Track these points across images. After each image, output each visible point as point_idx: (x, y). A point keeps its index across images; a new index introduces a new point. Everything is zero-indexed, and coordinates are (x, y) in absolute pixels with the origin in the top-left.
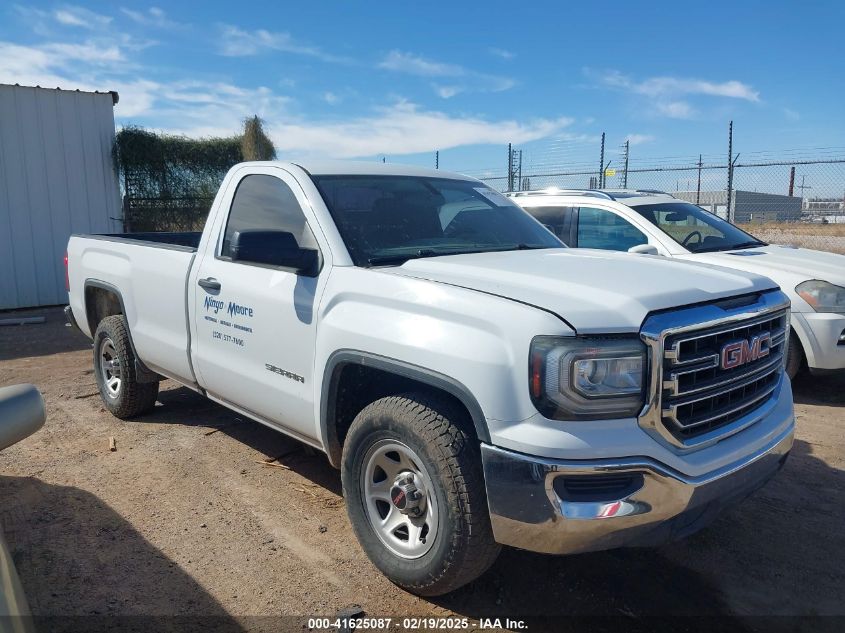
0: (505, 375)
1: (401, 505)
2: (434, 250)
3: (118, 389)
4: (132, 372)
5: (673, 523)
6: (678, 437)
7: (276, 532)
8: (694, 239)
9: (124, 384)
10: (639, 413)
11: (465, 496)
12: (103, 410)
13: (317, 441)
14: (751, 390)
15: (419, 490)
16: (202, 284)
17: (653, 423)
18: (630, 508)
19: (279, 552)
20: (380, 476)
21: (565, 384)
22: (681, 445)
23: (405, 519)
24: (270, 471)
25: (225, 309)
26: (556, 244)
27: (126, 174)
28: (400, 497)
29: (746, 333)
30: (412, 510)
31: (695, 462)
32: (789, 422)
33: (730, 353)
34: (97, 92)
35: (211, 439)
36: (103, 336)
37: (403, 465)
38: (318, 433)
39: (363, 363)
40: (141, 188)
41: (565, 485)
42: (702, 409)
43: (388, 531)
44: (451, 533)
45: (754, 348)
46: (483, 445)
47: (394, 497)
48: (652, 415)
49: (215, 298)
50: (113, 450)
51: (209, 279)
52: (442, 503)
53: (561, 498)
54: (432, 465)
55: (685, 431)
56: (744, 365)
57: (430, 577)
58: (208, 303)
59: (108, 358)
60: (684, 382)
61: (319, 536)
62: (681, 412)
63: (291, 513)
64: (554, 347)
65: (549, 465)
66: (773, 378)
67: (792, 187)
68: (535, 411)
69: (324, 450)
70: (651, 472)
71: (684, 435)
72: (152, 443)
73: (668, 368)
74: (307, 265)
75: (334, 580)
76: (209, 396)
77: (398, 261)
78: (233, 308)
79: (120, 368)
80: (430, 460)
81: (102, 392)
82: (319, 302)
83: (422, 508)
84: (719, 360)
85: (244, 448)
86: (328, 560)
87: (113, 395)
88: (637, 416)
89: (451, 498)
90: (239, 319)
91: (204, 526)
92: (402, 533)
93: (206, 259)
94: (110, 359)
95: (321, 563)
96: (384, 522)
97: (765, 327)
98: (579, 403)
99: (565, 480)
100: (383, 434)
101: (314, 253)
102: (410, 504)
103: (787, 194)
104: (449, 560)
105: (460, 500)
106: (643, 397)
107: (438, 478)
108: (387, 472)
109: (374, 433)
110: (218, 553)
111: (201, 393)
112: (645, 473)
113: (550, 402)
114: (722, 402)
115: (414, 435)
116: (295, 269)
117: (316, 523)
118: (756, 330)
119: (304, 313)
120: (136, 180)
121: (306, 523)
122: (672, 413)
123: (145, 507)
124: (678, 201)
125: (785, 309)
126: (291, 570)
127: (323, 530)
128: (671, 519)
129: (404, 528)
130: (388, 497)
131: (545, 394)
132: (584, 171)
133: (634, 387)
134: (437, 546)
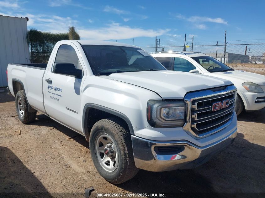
0: (139, 113)
1: (107, 154)
2: (121, 70)
3: (23, 114)
4: (27, 109)
5: (194, 162)
6: (197, 134)
7: (69, 162)
8: (212, 68)
9: (25, 112)
10: (183, 125)
11: (127, 152)
12: (19, 121)
13: (82, 133)
14: (222, 118)
15: (113, 150)
16: (46, 80)
17: (188, 129)
18: (180, 157)
19: (69, 169)
20: (101, 145)
21: (159, 116)
22: (198, 136)
23: (109, 159)
24: (69, 142)
25: (53, 89)
26: (164, 69)
27: (31, 44)
28: (107, 152)
29: (221, 100)
30: (111, 156)
31: (202, 142)
32: (235, 128)
33: (215, 106)
34: (21, 17)
35: (52, 131)
36: (18, 97)
37: (108, 141)
38: (82, 130)
39: (95, 108)
40: (37, 49)
41: (158, 149)
42: (206, 124)
43: (104, 163)
44: (122, 164)
45: (224, 104)
46: (132, 136)
47: (105, 152)
48: (188, 126)
49: (51, 85)
50: (20, 134)
51: (49, 79)
52: (119, 154)
53: (157, 153)
54: (116, 142)
55: (199, 132)
56: (220, 110)
57: (116, 178)
58: (48, 87)
59: (20, 104)
60: (199, 116)
61: (83, 163)
62: (198, 125)
63: (75, 156)
64: (155, 104)
65: (153, 143)
66: (231, 114)
67: (246, 52)
68: (149, 125)
69: (84, 136)
70: (188, 145)
71: (199, 133)
72: (33, 132)
73: (193, 111)
74: (79, 75)
75: (86, 178)
76: (50, 117)
77: (108, 74)
78: (56, 89)
79: (23, 107)
80: (116, 140)
81: (18, 115)
82: (82, 87)
83: (114, 156)
84: (212, 108)
85: (62, 134)
86: (85, 171)
87: (22, 116)
88: (183, 127)
89: (122, 153)
90: (57, 92)
91: (46, 160)
92: (108, 163)
93: (48, 73)
94: (21, 104)
95: (82, 173)
96: (102, 160)
97: (228, 97)
98: (163, 122)
99: (158, 148)
100: (102, 131)
101: (81, 71)
102: (110, 154)
103: (244, 54)
104: (121, 173)
105: (125, 154)
106: (185, 120)
107: (118, 146)
108: (103, 143)
109: (99, 131)
110: (49, 169)
111: (48, 116)
112: (185, 145)
113: (154, 122)
114: (213, 122)
115: (111, 132)
116: (75, 76)
117: (82, 159)
118: (224, 98)
119: (77, 91)
120: (34, 46)
121: (79, 159)
122: (195, 126)
123: (27, 153)
124: (207, 56)
125: (235, 91)
126: (72, 175)
127: (84, 161)
128: (193, 161)
129: (109, 162)
130: (103, 152)
131: (152, 119)
132: (181, 46)
133: (182, 117)
134: (118, 168)
